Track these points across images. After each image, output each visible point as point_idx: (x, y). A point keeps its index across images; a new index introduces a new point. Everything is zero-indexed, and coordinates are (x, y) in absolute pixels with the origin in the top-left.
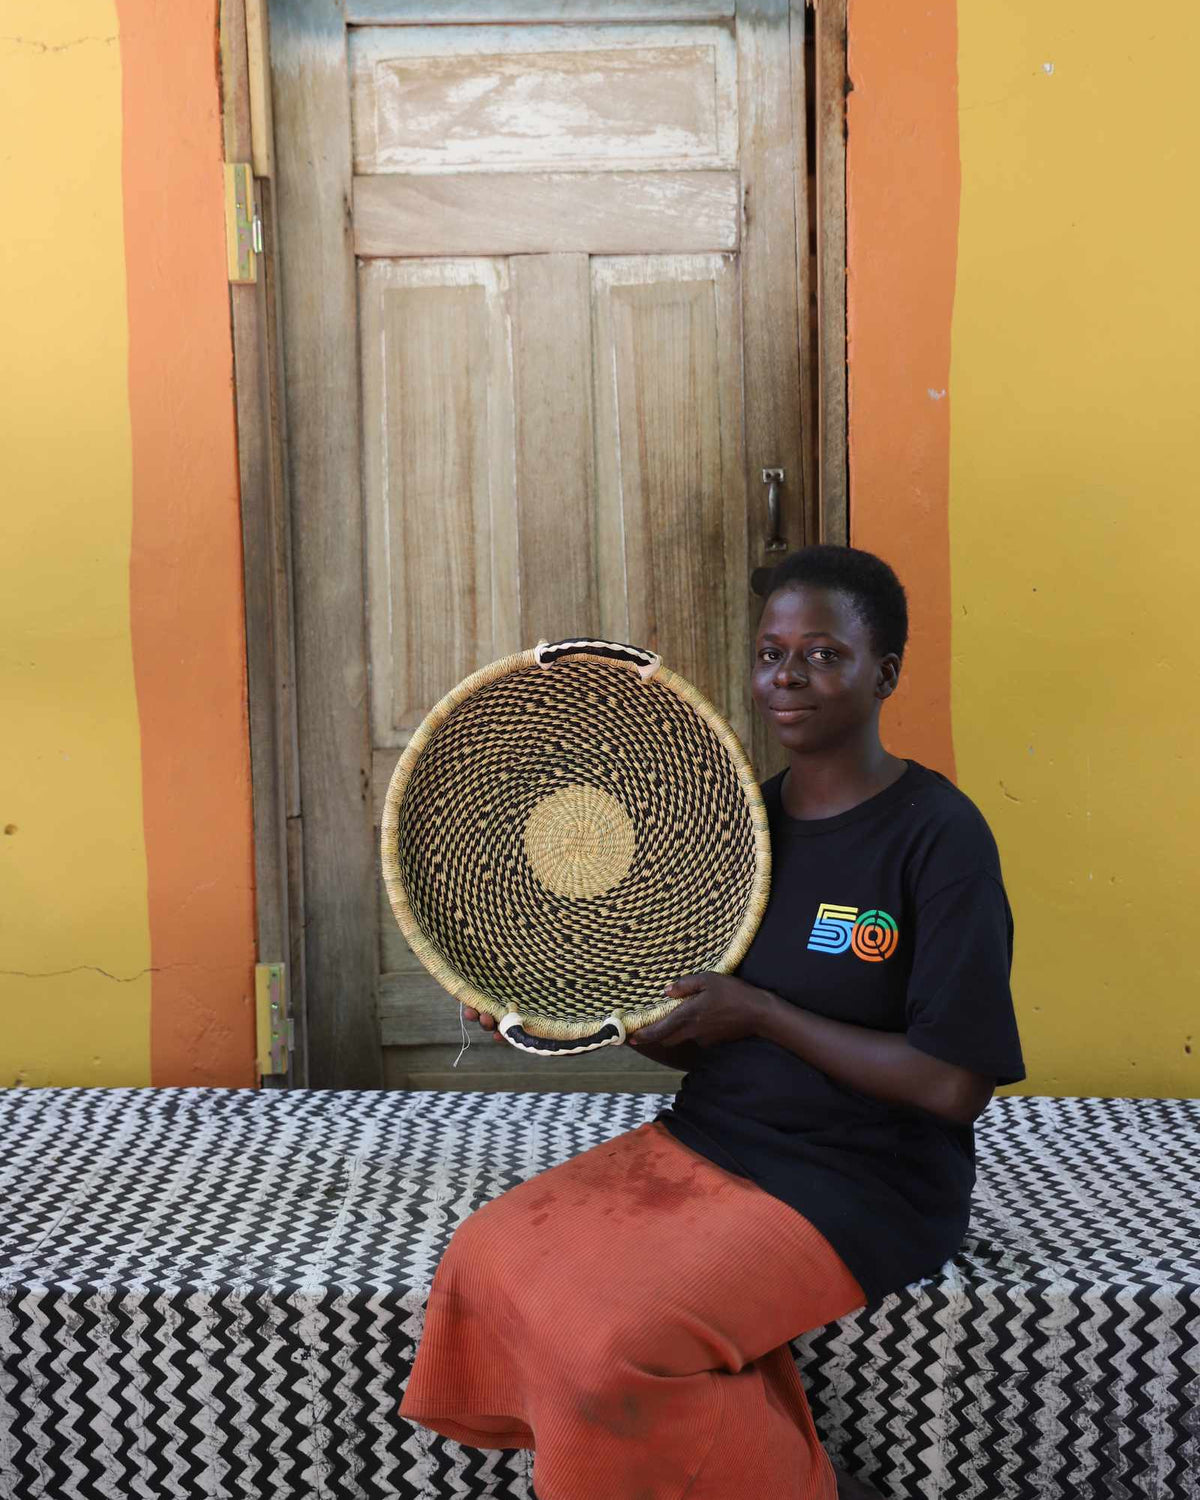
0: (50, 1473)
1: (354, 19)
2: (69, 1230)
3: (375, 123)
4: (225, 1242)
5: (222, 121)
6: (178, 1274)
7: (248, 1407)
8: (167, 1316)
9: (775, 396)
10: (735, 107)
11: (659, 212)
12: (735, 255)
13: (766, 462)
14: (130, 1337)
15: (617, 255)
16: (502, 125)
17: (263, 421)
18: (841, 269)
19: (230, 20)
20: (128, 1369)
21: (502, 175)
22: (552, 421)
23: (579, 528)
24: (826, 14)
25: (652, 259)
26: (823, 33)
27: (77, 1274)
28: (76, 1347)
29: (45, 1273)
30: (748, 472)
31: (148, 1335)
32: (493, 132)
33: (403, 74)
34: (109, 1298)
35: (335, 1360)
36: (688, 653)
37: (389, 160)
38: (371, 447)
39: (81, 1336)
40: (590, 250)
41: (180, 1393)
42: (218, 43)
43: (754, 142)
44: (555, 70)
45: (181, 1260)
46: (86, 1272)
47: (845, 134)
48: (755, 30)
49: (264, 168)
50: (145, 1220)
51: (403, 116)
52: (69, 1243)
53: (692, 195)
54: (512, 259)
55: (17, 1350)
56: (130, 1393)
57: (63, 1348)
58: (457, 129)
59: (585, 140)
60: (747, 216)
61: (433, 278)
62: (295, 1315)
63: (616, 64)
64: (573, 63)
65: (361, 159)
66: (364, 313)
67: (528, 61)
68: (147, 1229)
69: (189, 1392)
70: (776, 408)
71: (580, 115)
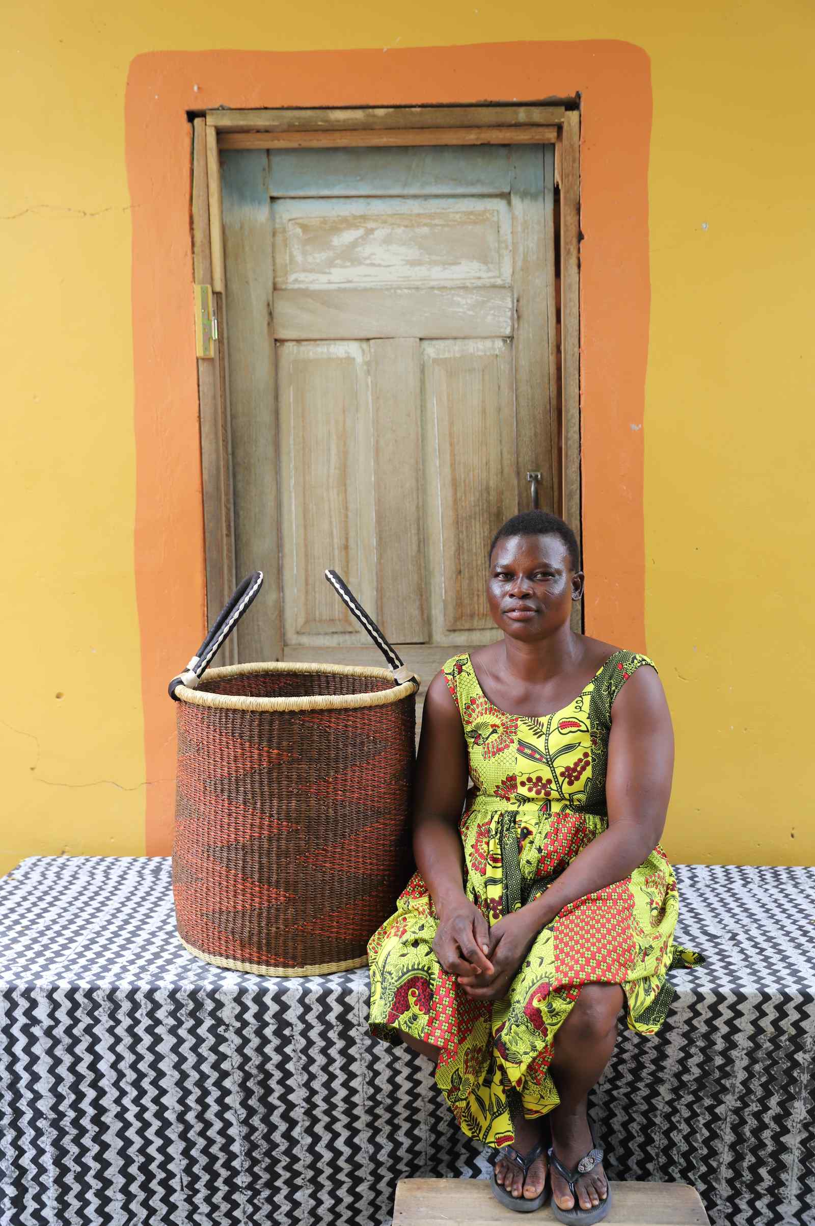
0: (73, 1097)
1: (275, 194)
2: (87, 948)
3: (287, 258)
4: (181, 956)
5: (193, 259)
6: (150, 977)
7: (192, 1059)
8: (142, 1003)
9: (535, 427)
10: (511, 248)
11: (464, 313)
12: (510, 339)
13: (530, 468)
14: (120, 1015)
15: (437, 339)
16: (365, 259)
17: (217, 443)
18: (576, 349)
19: (199, 196)
20: (119, 1034)
21: (365, 290)
22: (396, 441)
23: (414, 508)
24: (567, 192)
25: (459, 342)
26: (565, 204)
27: (88, 976)
28: (87, 1021)
29: (70, 976)
30: (518, 474)
31: (131, 1014)
32: (360, 263)
33: (305, 228)
34: (108, 992)
35: (244, 1032)
36: (480, 587)
37: (296, 280)
38: (284, 458)
39: (90, 1014)
40: (421, 336)
41: (151, 1049)
42: (191, 210)
43: (522, 270)
44: (399, 226)
45: (153, 968)
46: (94, 975)
47: (579, 266)
48: (522, 200)
49: (219, 287)
50: (133, 942)
51: (304, 253)
52: (85, 956)
53: (484, 302)
54: (372, 342)
55: (52, 1023)
56: (120, 1049)
57: (80, 1021)
58: (338, 261)
59: (417, 268)
60: (518, 315)
61: (322, 353)
62: (219, 1005)
63: (436, 221)
64: (412, 222)
65: (279, 280)
66: (280, 375)
67: (383, 220)
68: (135, 948)
69: (156, 1049)
70: (536, 435)
71: (413, 253)
